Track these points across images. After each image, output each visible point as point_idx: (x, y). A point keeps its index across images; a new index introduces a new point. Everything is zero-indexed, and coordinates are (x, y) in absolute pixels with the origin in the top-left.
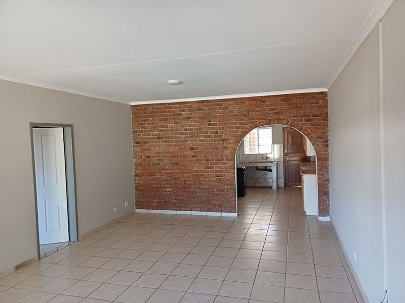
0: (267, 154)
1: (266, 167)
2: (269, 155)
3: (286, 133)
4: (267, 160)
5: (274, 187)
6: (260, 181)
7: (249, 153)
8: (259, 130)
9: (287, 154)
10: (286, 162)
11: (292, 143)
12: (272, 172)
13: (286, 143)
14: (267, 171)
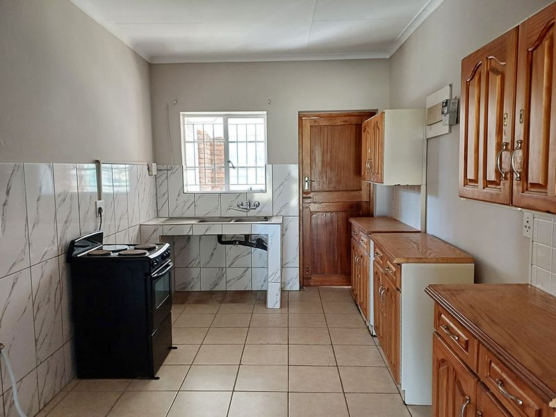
0: (251, 191)
1: (247, 237)
2: (257, 197)
3: (307, 131)
4: (252, 213)
5: (274, 300)
6: (231, 273)
7: (196, 189)
8: (230, 121)
9: (308, 193)
10: (307, 218)
11: (323, 161)
12: (265, 248)
13: (307, 160)
14: (251, 245)
